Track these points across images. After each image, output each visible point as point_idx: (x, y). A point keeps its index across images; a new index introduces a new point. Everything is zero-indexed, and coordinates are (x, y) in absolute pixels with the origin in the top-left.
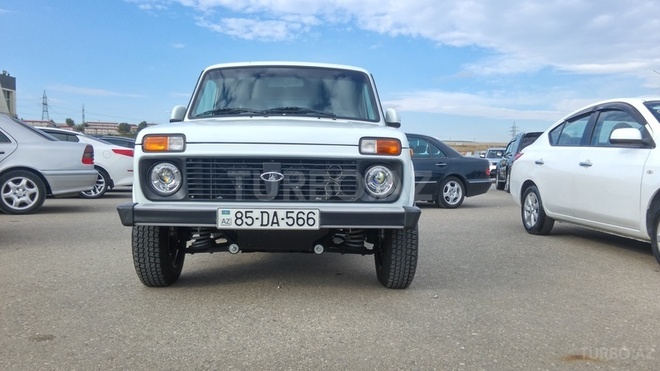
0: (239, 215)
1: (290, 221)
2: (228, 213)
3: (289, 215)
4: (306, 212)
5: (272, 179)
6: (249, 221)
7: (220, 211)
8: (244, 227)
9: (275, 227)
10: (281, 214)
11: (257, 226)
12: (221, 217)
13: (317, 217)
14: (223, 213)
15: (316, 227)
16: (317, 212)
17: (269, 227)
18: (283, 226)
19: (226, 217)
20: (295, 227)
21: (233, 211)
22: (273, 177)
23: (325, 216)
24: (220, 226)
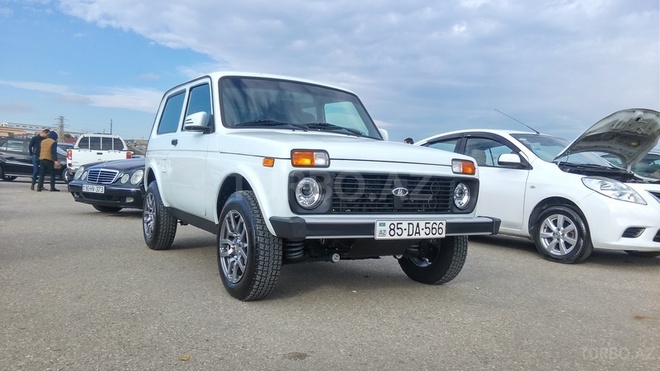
0: (392, 227)
1: (427, 231)
2: (384, 225)
3: (428, 225)
4: (438, 222)
5: (400, 194)
6: (399, 232)
7: (378, 223)
8: (396, 237)
9: (417, 236)
10: (422, 225)
11: (405, 236)
12: (378, 228)
13: (444, 227)
14: (380, 225)
15: (443, 235)
16: (444, 223)
17: (413, 237)
18: (423, 236)
19: (382, 228)
20: (431, 236)
21: (388, 223)
22: (400, 192)
23: (450, 227)
24: (378, 237)
